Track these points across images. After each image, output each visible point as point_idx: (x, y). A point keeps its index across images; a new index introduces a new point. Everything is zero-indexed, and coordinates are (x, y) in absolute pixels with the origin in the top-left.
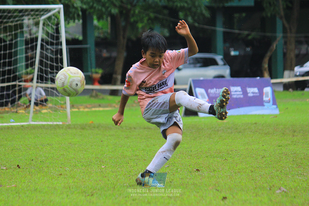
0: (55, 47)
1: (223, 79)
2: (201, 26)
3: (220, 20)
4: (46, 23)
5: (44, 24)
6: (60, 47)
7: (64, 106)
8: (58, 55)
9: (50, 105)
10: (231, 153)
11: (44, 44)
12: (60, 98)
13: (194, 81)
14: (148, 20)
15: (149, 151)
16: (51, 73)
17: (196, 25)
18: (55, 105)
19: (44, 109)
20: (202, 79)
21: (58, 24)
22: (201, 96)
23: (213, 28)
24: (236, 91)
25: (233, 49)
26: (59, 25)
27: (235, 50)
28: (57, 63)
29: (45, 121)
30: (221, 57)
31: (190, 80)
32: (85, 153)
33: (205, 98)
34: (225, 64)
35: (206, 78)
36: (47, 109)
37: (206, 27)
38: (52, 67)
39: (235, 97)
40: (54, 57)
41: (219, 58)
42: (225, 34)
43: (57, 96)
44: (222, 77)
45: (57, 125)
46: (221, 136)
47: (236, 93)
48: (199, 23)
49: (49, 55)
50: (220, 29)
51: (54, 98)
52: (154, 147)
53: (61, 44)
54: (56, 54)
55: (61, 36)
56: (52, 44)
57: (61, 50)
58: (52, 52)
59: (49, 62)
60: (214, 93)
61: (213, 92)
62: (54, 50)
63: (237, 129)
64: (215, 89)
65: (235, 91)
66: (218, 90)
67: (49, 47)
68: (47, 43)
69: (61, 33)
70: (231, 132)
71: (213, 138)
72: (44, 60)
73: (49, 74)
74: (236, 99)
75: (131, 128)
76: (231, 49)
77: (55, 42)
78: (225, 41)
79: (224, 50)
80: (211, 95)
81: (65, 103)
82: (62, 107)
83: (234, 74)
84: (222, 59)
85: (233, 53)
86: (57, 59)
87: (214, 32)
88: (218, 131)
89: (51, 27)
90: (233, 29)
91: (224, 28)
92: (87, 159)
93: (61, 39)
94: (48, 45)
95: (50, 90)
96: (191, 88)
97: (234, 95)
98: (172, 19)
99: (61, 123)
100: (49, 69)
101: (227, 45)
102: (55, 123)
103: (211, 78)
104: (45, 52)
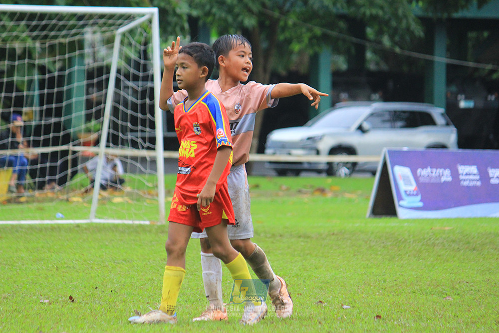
0: (140, 83)
1: (444, 150)
2: (407, 53)
3: (441, 43)
4: (126, 41)
5: (122, 43)
6: (149, 84)
7: (153, 192)
8: (146, 98)
9: (127, 188)
10: (457, 286)
11: (122, 78)
12: (147, 177)
13: (391, 153)
14: (310, 39)
15: (307, 278)
16: (132, 131)
17: (397, 50)
18: (138, 189)
19: (118, 196)
20: (405, 149)
21: (146, 43)
22: (404, 180)
23: (428, 57)
24: (469, 173)
25: (463, 96)
26: (150, 45)
27: (467, 98)
28: (144, 113)
29: (119, 218)
30: (442, 110)
31: (385, 150)
32: (191, 277)
33: (411, 184)
34: (447, 124)
35: (412, 149)
36: (122, 197)
37: (415, 55)
38: (134, 121)
39: (465, 183)
40: (139, 102)
41: (437, 112)
42: (450, 68)
43: (141, 172)
44: (444, 147)
45: (141, 226)
46: (440, 256)
47: (467, 177)
48: (401, 48)
49: (130, 98)
50: (441, 60)
51: (137, 177)
52: (317, 271)
53: (152, 80)
54: (143, 97)
55: (152, 65)
56: (136, 78)
57: (152, 90)
58: (135, 92)
59: (129, 112)
60: (428, 176)
61: (425, 173)
62: (140, 89)
63: (469, 243)
64: (429, 170)
65: (467, 174)
66: (434, 170)
67: (130, 84)
68: (127, 76)
69: (152, 60)
70: (458, 248)
71: (424, 259)
72: (121, 108)
73: (129, 133)
74: (468, 187)
75: (274, 235)
76: (461, 97)
77: (141, 74)
78: (449, 81)
79: (447, 98)
80: (421, 180)
81: (157, 186)
82: (149, 194)
83: (464, 142)
84: (442, 115)
85: (463, 104)
86: (143, 105)
87: (430, 64)
88: (434, 245)
89: (135, 47)
90: (466, 60)
91: (448, 58)
92: (196, 288)
93: (153, 70)
94: (129, 80)
95: (129, 161)
96: (385, 165)
97: (464, 180)
98: (354, 39)
99: (147, 223)
100: (129, 125)
101: (454, 88)
102: (137, 222)
103: (422, 149)
104: (122, 93)
